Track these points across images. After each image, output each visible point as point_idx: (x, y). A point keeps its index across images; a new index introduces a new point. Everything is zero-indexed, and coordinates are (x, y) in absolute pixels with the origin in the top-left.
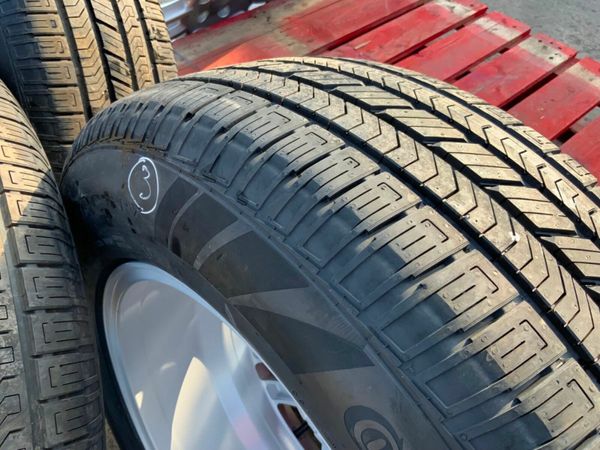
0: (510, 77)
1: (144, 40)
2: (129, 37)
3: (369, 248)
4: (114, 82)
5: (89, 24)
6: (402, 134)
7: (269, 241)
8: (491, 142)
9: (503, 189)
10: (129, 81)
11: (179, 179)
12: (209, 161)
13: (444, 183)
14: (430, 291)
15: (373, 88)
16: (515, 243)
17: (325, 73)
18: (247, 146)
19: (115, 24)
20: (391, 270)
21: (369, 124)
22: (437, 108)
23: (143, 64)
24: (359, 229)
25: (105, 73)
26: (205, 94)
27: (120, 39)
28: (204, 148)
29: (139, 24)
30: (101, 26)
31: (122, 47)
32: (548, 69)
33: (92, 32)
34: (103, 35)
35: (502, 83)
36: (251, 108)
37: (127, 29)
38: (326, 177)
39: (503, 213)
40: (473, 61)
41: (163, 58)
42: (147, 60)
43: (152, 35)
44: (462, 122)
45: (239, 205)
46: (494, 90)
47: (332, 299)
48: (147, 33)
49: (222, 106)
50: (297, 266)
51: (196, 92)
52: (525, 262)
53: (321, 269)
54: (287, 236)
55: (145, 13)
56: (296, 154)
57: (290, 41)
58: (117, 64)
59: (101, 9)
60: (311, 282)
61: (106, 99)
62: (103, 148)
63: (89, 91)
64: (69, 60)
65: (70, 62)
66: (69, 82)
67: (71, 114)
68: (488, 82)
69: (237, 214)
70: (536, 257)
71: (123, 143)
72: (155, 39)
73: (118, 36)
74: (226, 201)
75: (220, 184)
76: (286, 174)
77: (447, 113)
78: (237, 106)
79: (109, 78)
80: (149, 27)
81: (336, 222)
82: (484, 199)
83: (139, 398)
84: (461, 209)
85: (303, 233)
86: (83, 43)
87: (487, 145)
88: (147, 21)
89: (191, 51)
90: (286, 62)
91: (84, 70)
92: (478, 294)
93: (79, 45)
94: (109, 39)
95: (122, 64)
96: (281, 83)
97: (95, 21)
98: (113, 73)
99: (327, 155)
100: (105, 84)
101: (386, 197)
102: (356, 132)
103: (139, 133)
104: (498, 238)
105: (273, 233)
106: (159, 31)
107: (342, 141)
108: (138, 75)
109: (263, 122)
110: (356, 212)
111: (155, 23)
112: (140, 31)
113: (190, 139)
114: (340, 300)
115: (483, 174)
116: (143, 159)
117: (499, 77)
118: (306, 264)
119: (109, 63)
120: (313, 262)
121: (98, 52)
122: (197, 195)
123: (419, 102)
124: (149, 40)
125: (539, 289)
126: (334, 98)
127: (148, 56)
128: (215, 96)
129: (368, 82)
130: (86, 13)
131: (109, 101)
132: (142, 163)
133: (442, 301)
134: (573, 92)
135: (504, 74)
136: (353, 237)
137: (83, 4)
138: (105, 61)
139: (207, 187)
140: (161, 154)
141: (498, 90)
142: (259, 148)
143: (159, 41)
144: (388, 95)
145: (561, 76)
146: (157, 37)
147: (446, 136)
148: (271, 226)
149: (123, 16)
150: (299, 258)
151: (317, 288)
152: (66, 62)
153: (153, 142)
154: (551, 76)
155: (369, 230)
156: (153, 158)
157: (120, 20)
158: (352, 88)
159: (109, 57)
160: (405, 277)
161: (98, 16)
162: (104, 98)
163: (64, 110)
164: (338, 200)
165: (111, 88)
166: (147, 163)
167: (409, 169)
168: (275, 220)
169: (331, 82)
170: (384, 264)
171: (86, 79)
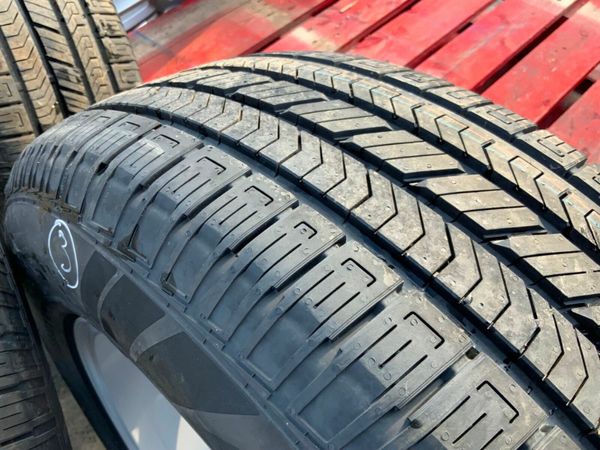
0: (514, 26)
1: (93, 39)
2: (75, 38)
3: (333, 367)
4: (64, 93)
5: (26, 29)
6: (374, 174)
7: (205, 348)
8: (496, 169)
9: (515, 243)
10: (81, 88)
11: (96, 252)
12: (126, 231)
13: (434, 248)
14: (423, 431)
15: (338, 103)
16: (538, 330)
17: (277, 84)
18: (170, 212)
19: (56, 25)
20: (367, 399)
21: (330, 163)
22: (422, 124)
23: (96, 66)
24: (319, 337)
25: (52, 83)
26: (124, 133)
27: (65, 42)
28: (119, 213)
29: (85, 21)
30: (39, 30)
31: (68, 52)
32: (557, 13)
33: (31, 39)
34: (44, 41)
35: (506, 35)
36: (177, 152)
37: (71, 29)
38: (271, 256)
39: (517, 284)
40: (472, 13)
41: (117, 56)
42: (99, 62)
43: (103, 32)
44: (455, 141)
45: (165, 295)
46: (498, 43)
47: (291, 435)
48: (96, 30)
49: (141, 152)
50: (242, 387)
51: (114, 129)
52: (553, 361)
53: (272, 394)
54: (226, 343)
55: (91, 8)
56: (231, 223)
57: (269, 11)
58: (65, 71)
59: (38, 10)
60: (261, 408)
61: (57, 113)
62: (24, 200)
63: (36, 107)
64: (8, 74)
65: (10, 77)
66: (11, 100)
67: (20, 135)
68: (491, 35)
69: (163, 306)
70: (567, 349)
71: (40, 197)
72: (106, 35)
73: (61, 39)
74: (151, 287)
75: (142, 265)
76: (219, 255)
77: (434, 131)
78: (159, 150)
79: (58, 88)
80: (98, 23)
81: (287, 324)
82: (491, 265)
83: (136, 434)
84: (458, 288)
85: (246, 339)
86: (21, 52)
87: (489, 174)
88: (93, 16)
89: (163, 34)
90: (233, 69)
91: (26, 83)
92: (490, 427)
93: (17, 56)
94: (53, 44)
95: (70, 70)
96: (220, 107)
97: (33, 25)
98: (62, 82)
99: (273, 220)
100: (54, 96)
101: (355, 281)
102: (311, 179)
103: (54, 187)
104: (513, 328)
105: (209, 337)
106: (110, 26)
107: (292, 196)
108: (91, 80)
109: (189, 174)
110: (313, 310)
111: (103, 17)
112: (87, 29)
113: (104, 201)
114: (301, 438)
115: (487, 222)
116: (59, 222)
117: (502, 27)
118: (253, 383)
119: (56, 72)
120: (261, 381)
121: (40, 61)
122: (116, 277)
123: (398, 117)
124: (99, 38)
125: (575, 403)
126: (285, 126)
127: (99, 56)
128: (135, 135)
129: (333, 94)
130: (21, 18)
131: (61, 115)
132: (58, 228)
133: (440, 445)
134: (586, 36)
135: (508, 23)
136: (311, 349)
137: (16, 8)
138: (50, 70)
139: (127, 267)
140: (75, 217)
141: (502, 42)
142: (184, 215)
143: (111, 37)
144: (357, 111)
145: (572, 19)
146: (109, 33)
147: (433, 169)
148: (206, 328)
149: (66, 15)
150: (244, 373)
151: (270, 419)
152: (5, 77)
153: (67, 201)
154: (561, 20)
155: (332, 338)
156: (68, 222)
157: (62, 20)
158: (309, 107)
159: (54, 65)
160: (386, 410)
161: (35, 19)
162: (54, 112)
163: (11, 132)
164: (288, 292)
165: (61, 100)
166: (63, 228)
167: (385, 232)
168: (209, 318)
169: (283, 100)
170: (357, 390)
171: (31, 94)
